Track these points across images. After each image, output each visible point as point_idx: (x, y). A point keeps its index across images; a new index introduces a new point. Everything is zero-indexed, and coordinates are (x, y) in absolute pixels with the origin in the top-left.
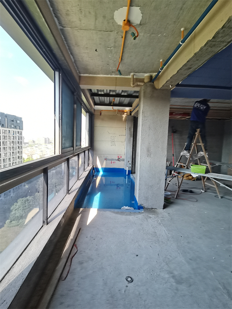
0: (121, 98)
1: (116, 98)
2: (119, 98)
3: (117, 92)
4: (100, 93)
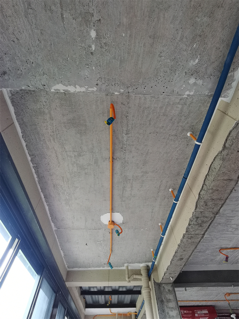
0: (120, 296)
1: (113, 296)
2: (116, 296)
3: (113, 287)
4: (92, 290)
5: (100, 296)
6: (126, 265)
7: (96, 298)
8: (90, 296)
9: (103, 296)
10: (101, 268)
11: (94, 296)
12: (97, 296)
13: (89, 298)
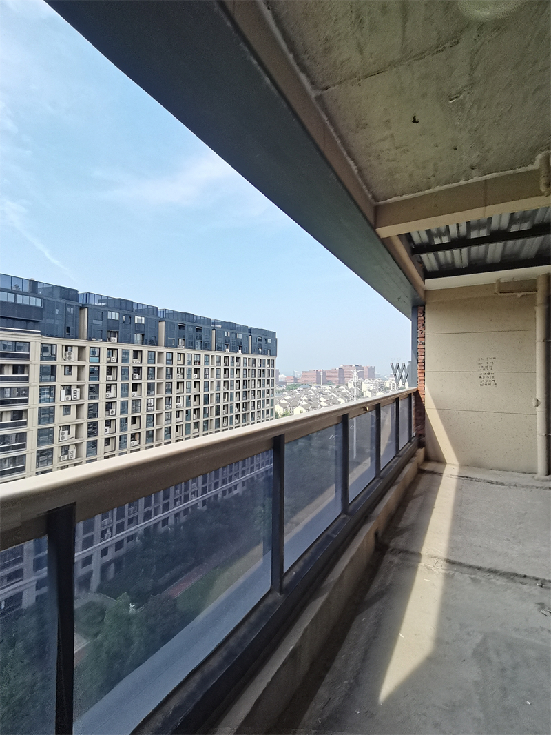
1: (491, 246)
2: (500, 245)
3: (494, 225)
4: (437, 241)
5: (456, 252)
6: (539, 157)
7: (445, 256)
8: (431, 255)
9: (465, 250)
10: (462, 182)
11: (441, 254)
12: (448, 252)
13: (429, 259)
